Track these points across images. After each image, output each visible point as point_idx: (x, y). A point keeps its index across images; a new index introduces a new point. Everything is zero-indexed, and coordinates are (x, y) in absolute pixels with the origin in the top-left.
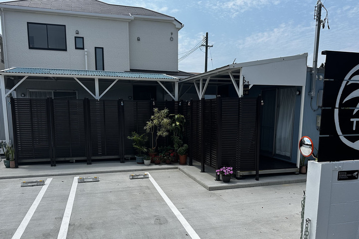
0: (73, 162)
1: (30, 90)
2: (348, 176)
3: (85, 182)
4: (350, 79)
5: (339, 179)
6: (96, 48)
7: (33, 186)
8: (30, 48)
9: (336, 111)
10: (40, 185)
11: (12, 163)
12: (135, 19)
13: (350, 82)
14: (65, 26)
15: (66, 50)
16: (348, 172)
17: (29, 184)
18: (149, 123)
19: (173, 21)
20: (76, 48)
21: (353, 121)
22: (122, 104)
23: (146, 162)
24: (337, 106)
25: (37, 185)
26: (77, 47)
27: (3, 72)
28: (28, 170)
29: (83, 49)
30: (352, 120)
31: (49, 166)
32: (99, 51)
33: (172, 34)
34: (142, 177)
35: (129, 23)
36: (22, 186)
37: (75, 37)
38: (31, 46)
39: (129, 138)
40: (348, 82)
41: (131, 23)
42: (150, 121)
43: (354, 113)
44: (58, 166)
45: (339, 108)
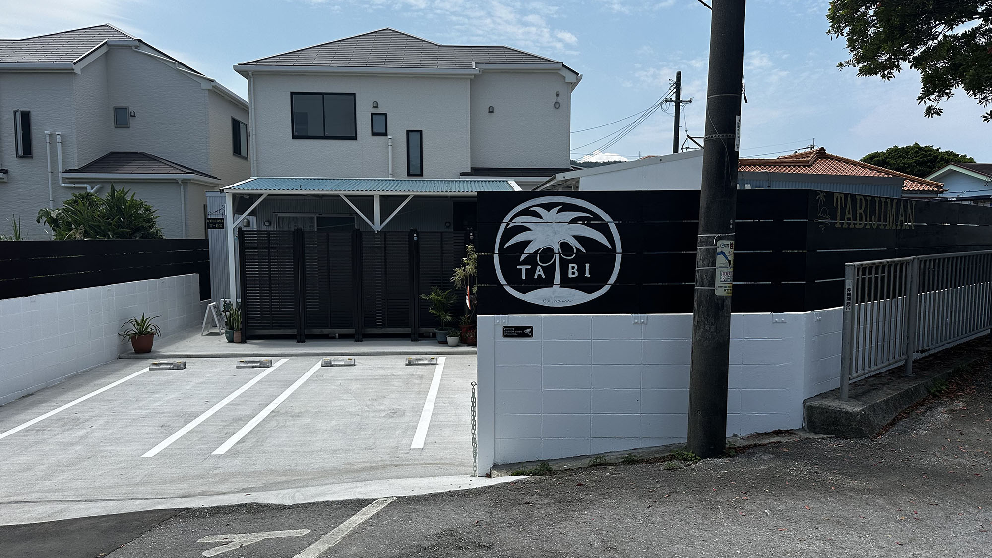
0: (333, 338)
1: (280, 215)
2: (517, 333)
3: (332, 366)
4: (511, 220)
5: (505, 336)
6: (408, 132)
7: (253, 367)
8: (294, 137)
9: (496, 258)
10: (264, 367)
11: (237, 335)
12: (484, 72)
13: (511, 225)
14: (354, 95)
15: (354, 138)
16: (517, 328)
17: (249, 365)
18: (459, 271)
19: (560, 70)
20: (373, 134)
21: (521, 270)
22: (415, 238)
23: (450, 340)
24: (496, 251)
25: (260, 367)
26: (375, 131)
27: (229, 189)
28: (258, 346)
29: (386, 134)
30: (519, 267)
31: (294, 342)
32: (415, 137)
33: (557, 95)
34: (426, 362)
35: (471, 80)
36: (237, 367)
37: (372, 114)
38: (296, 134)
39: (423, 296)
40: (508, 224)
41: (474, 80)
42: (460, 267)
43: (522, 259)
44: (308, 343)
45: (500, 254)
